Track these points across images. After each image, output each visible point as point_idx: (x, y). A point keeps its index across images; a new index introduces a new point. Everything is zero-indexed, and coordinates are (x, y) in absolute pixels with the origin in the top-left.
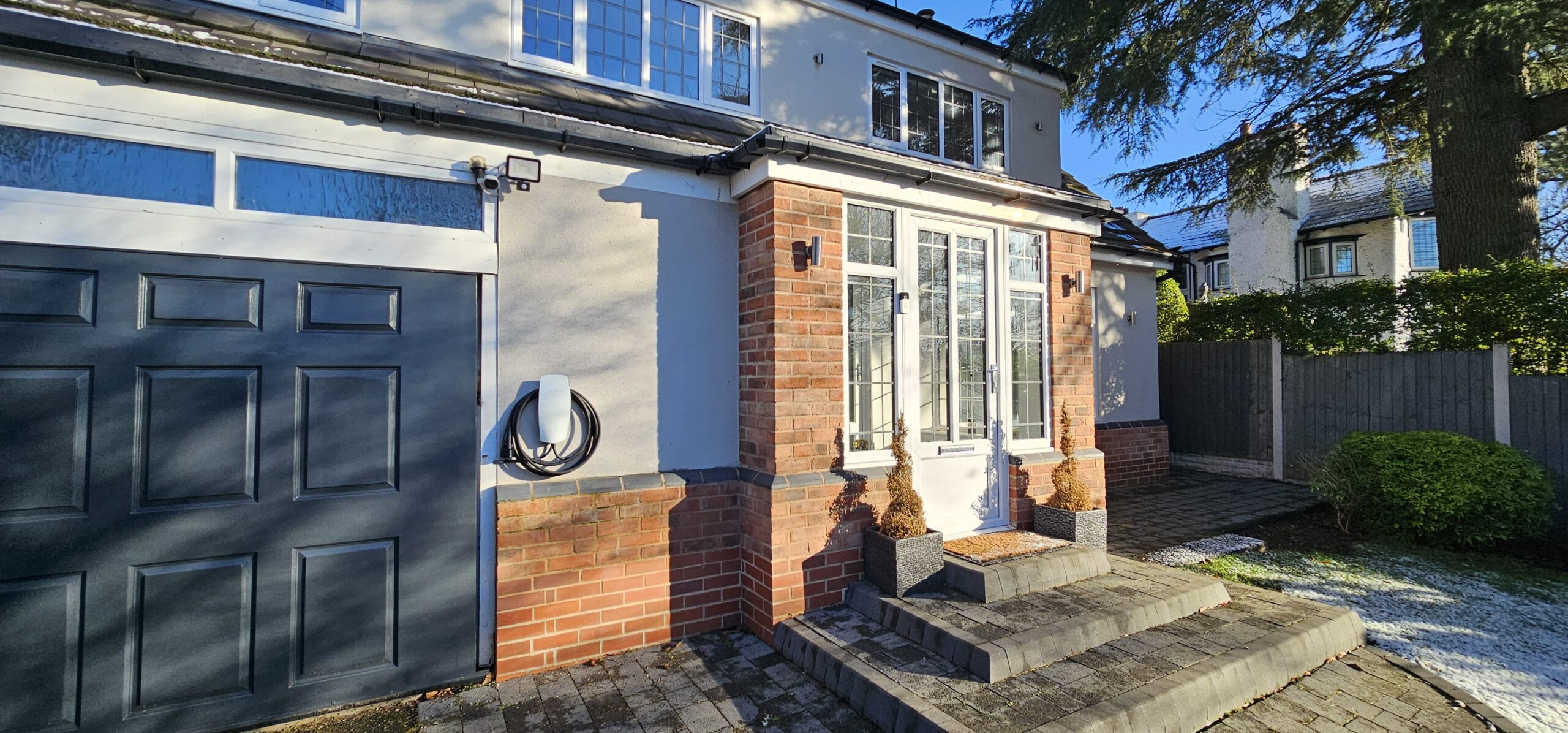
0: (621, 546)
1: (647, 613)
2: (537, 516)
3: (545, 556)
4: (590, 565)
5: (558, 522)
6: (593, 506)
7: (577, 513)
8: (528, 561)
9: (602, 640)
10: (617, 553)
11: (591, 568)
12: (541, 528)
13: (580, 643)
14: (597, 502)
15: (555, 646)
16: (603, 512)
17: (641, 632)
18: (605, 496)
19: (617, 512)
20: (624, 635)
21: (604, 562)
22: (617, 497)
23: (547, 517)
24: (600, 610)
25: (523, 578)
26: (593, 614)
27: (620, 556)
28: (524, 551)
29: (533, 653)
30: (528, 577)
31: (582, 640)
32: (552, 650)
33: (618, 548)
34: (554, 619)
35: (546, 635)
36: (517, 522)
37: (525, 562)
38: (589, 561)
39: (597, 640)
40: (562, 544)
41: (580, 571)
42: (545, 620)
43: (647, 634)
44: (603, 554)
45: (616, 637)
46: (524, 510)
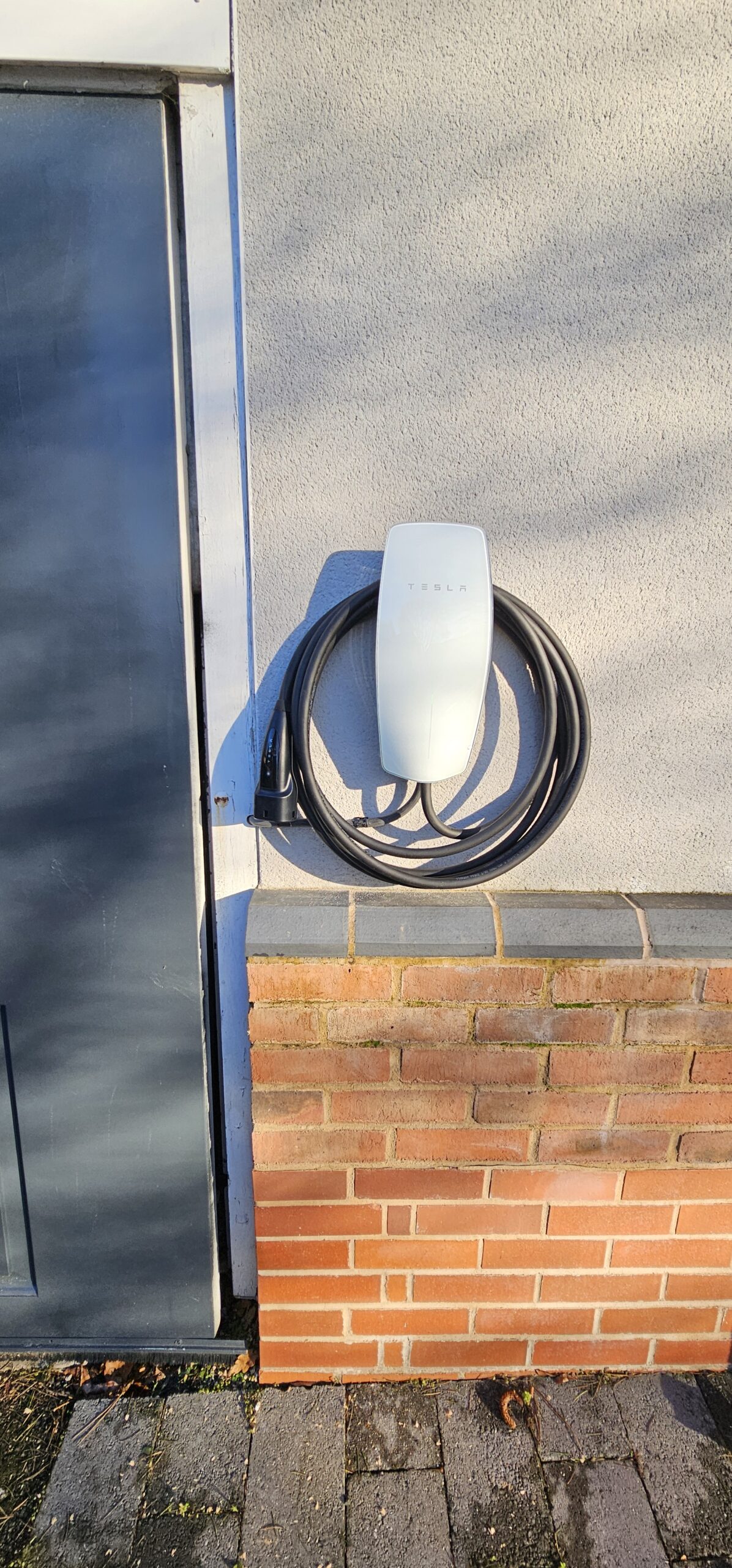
0: (616, 1121)
1: (669, 1297)
2: (365, 1009)
3: (387, 1118)
4: (516, 1158)
5: (430, 1030)
6: (542, 995)
7: (488, 1012)
8: (338, 1126)
9: (532, 1339)
10: (604, 1137)
11: (518, 1168)
12: (376, 1044)
13: (472, 1336)
14: (556, 987)
15: (407, 1332)
16: (573, 1019)
17: (645, 1336)
18: (586, 971)
19: (618, 1023)
20: (596, 1335)
21: (560, 1155)
22: (622, 977)
23: (395, 1014)
24: (536, 1272)
25: (324, 1167)
26: (513, 1277)
27: (611, 1144)
28: (326, 1100)
29: (349, 1337)
30: (338, 1166)
31: (479, 1330)
32: (398, 1338)
33: (605, 1124)
34: (409, 1273)
35: (385, 1304)
36: (306, 1019)
37: (328, 1127)
38: (515, 1147)
39: (522, 1337)
40: (437, 1094)
41: (487, 1171)
42: (384, 1273)
43: (661, 1345)
44: (558, 1137)
45: (573, 1338)
46: (327, 988)
